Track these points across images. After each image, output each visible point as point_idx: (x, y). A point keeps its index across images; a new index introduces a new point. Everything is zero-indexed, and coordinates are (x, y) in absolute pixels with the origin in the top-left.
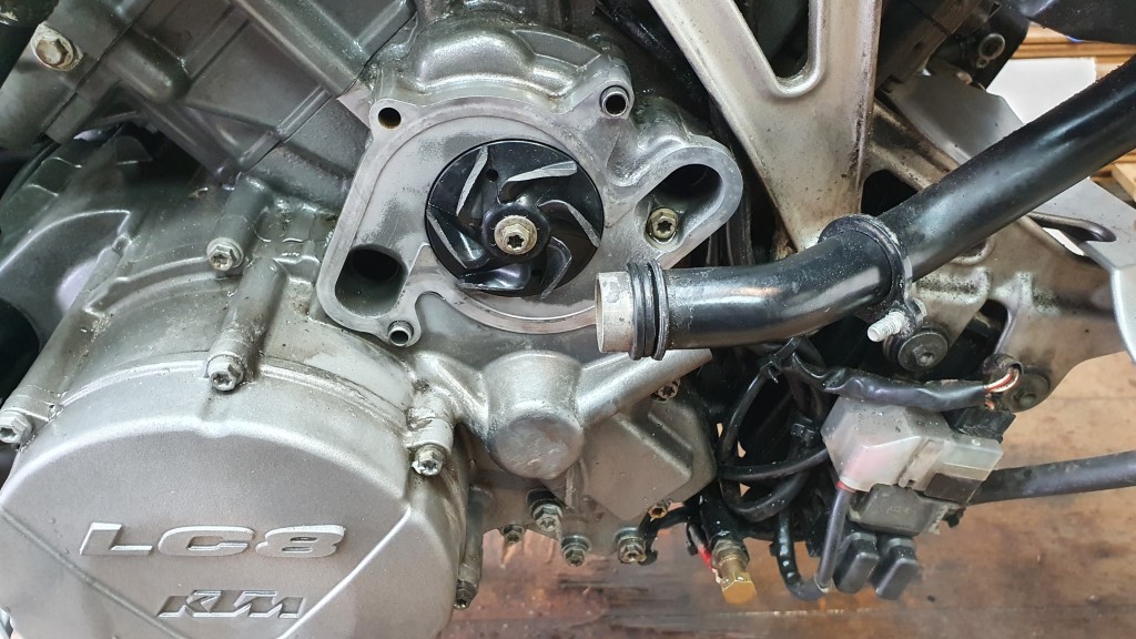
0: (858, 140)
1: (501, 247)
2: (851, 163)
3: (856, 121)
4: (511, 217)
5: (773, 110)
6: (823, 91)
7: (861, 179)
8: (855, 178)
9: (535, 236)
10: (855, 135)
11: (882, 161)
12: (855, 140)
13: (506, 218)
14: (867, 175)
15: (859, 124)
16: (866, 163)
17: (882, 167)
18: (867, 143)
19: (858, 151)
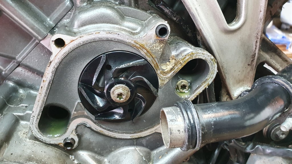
0: (256, 49)
1: (114, 100)
2: (252, 59)
3: (255, 41)
4: (118, 85)
5: (225, 37)
6: (244, 28)
7: (256, 65)
8: (254, 65)
9: (129, 93)
10: (254, 47)
11: (264, 58)
12: (254, 49)
13: (116, 86)
14: (258, 64)
15: (257, 42)
16: (258, 58)
17: (264, 60)
18: (259, 50)
19: (255, 54)
